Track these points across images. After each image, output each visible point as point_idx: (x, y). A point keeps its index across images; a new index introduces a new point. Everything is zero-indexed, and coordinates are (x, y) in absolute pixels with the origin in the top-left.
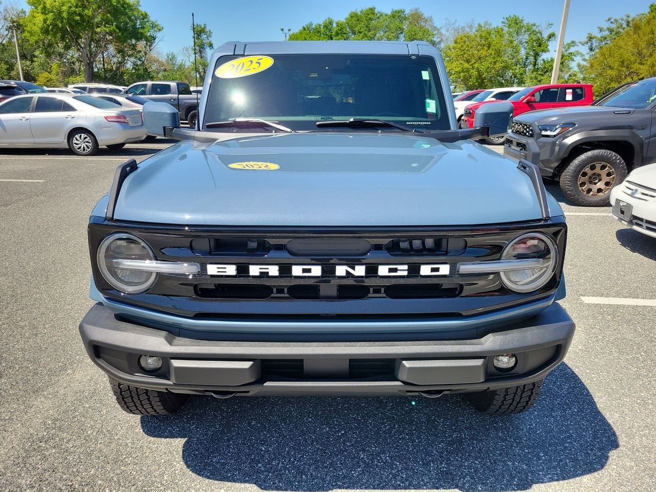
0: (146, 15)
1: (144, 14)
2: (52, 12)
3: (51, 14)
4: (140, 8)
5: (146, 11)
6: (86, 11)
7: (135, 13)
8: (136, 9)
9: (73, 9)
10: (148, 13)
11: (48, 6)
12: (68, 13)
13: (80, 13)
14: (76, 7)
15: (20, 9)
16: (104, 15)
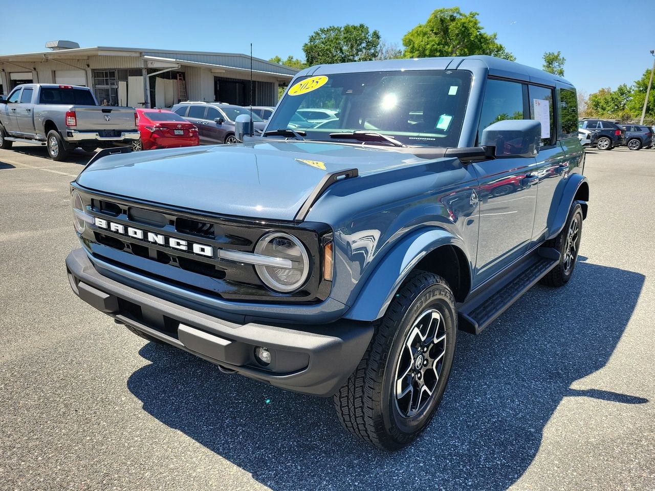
0: (501, 47)
1: (499, 46)
2: (418, 50)
3: (417, 52)
4: (496, 41)
5: (502, 44)
6: (446, 47)
7: (491, 46)
8: (493, 43)
9: (435, 47)
10: (503, 46)
11: (416, 46)
12: (431, 50)
13: (440, 50)
14: (439, 44)
15: (398, 49)
16: (461, 50)
